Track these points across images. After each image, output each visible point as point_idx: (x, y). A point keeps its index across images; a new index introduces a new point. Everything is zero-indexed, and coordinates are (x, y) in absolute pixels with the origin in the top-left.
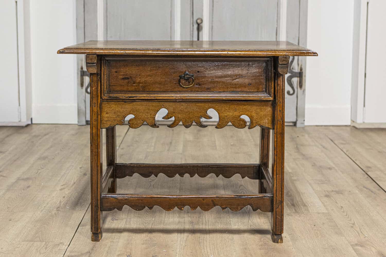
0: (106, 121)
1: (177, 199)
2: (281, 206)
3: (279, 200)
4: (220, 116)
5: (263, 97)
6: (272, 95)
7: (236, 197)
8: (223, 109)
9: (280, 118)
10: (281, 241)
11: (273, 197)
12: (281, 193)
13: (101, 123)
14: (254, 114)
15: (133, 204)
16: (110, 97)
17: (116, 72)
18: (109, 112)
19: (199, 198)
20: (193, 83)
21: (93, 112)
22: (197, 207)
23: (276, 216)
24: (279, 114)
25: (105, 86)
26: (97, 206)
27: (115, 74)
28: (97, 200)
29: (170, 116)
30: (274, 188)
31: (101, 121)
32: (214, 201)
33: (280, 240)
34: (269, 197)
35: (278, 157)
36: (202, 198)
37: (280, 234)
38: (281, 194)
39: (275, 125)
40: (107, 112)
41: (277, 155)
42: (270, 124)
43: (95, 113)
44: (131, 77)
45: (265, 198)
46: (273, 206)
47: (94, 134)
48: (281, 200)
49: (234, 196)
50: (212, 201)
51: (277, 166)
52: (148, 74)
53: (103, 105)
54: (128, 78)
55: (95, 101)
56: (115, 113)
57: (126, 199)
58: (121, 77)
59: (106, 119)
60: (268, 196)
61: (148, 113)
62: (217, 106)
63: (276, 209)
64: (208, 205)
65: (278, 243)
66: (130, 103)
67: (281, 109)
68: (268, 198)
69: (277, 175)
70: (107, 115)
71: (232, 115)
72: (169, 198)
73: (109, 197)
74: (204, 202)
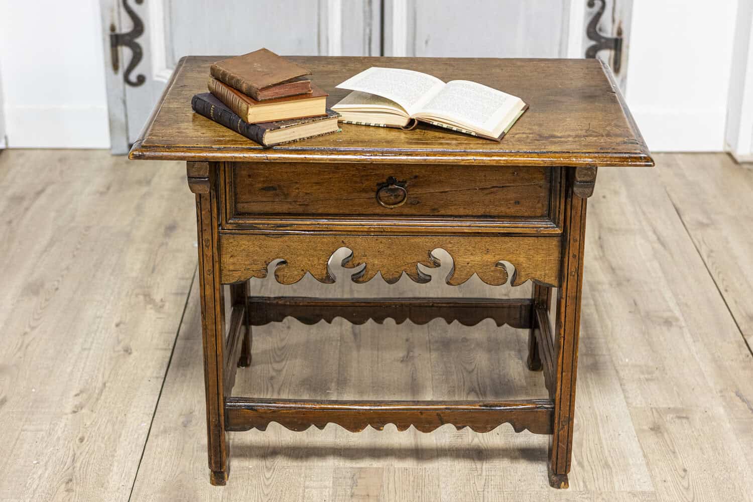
0: (231, 271)
1: (372, 411)
2: (569, 427)
3: (565, 417)
4: (456, 263)
5: (542, 229)
6: (562, 224)
7: (483, 409)
8: (462, 249)
9: (573, 269)
10: (565, 484)
11: (554, 408)
12: (568, 404)
13: (220, 274)
14: (522, 259)
15: (288, 420)
16: (238, 225)
17: (249, 176)
18: (235, 254)
19: (414, 409)
20: (404, 199)
21: (205, 256)
22: (408, 426)
23: (558, 442)
24: (572, 263)
25: (228, 204)
26: (218, 425)
27: (248, 181)
28: (219, 415)
29: (357, 262)
30: (557, 395)
31: (221, 270)
32: (442, 415)
33: (563, 483)
34: (546, 408)
35: (566, 340)
36: (418, 409)
37: (564, 473)
38: (570, 406)
39: (564, 282)
40: (232, 253)
41: (564, 337)
42: (553, 278)
43: (208, 258)
44: (279, 186)
45: (539, 410)
46: (553, 426)
47: (208, 298)
48: (568, 416)
49: (480, 406)
50: (438, 415)
51: (563, 357)
52: (313, 181)
53: (224, 241)
54: (274, 189)
55: (207, 236)
56: (247, 255)
57: (274, 412)
58: (260, 185)
59: (231, 268)
60: (544, 407)
61: (313, 256)
62: (451, 243)
63: (559, 431)
64: (430, 423)
65: (559, 488)
66: (278, 237)
67: (576, 253)
68: (544, 410)
69: (564, 373)
70: (231, 260)
71: (480, 262)
72: (355, 409)
73: (241, 406)
74: (423, 416)
